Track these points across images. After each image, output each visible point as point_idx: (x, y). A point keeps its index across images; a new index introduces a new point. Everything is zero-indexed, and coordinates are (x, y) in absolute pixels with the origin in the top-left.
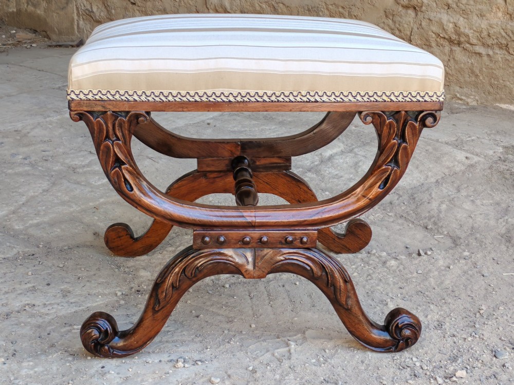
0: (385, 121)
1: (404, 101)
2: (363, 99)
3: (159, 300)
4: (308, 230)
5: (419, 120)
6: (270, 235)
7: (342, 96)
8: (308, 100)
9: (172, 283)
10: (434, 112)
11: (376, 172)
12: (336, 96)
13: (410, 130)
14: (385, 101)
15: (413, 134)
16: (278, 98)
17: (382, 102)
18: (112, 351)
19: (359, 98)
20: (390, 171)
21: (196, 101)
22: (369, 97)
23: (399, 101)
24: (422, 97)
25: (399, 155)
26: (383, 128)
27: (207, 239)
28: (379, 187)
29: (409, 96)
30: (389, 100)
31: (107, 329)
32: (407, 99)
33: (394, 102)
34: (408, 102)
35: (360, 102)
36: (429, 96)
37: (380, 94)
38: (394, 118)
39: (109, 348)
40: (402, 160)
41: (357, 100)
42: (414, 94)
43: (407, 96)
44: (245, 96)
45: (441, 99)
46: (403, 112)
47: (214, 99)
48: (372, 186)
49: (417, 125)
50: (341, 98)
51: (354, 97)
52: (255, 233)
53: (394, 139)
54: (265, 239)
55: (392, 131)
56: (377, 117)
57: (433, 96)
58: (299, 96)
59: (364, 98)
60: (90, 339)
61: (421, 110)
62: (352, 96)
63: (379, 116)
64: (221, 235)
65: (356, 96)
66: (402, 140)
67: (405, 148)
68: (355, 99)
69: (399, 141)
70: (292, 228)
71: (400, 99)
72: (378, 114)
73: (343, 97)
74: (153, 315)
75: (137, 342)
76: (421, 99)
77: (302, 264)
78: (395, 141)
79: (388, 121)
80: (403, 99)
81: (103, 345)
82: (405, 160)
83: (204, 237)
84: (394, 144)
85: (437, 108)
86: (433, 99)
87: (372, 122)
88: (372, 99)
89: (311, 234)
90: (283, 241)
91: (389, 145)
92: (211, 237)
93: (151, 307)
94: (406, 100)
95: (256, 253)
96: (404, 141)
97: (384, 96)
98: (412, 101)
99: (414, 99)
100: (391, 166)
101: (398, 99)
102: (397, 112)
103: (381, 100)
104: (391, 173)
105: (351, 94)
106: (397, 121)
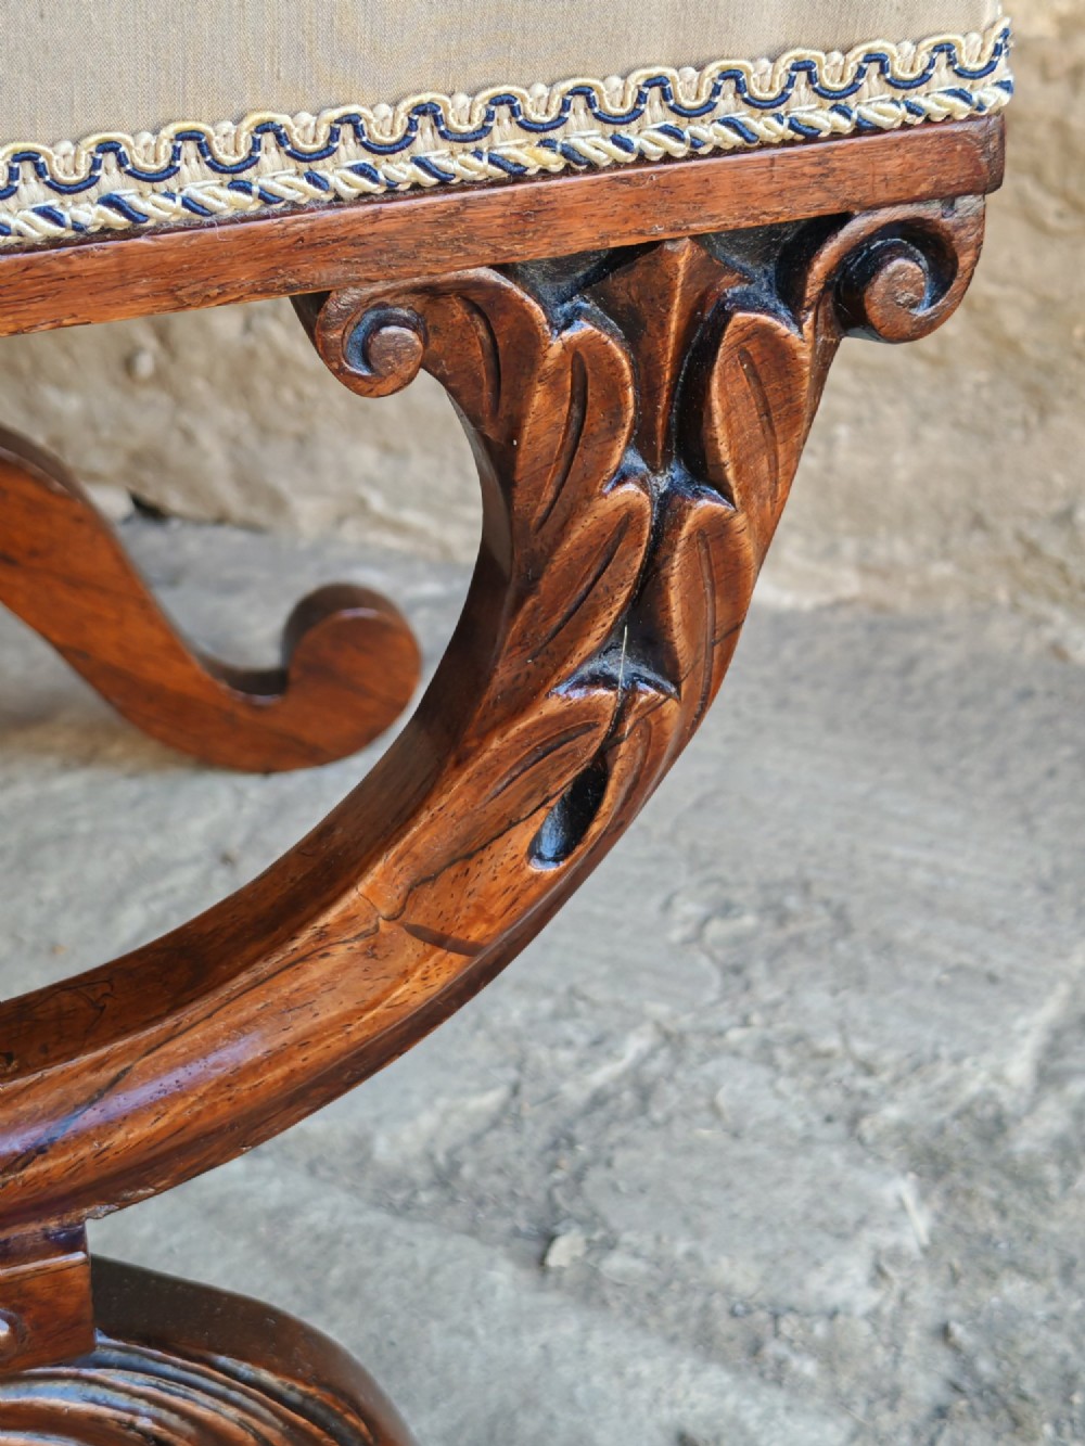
0: (529, 341)
1: (680, 149)
2: (313, 179)
5: (812, 291)
7: (112, 180)
10: (932, 211)
11: (496, 744)
12: (58, 187)
13: (742, 385)
14: (518, 175)
15: (766, 411)
17: (495, 183)
19: (277, 174)
20: (605, 727)
22: (366, 159)
23: (642, 159)
24: (836, 99)
25: (674, 580)
26: (521, 398)
28: (533, 852)
29: (727, 104)
30: (555, 162)
32: (709, 132)
33: (593, 167)
34: (718, 152)
35: (296, 208)
36: (895, 83)
37: (461, 111)
38: (609, 305)
40: (691, 626)
41: (266, 198)
42: (764, 78)
43: (709, 107)
45: (990, 95)
46: (683, 256)
48: (469, 851)
49: (799, 336)
50: (111, 202)
51: (234, 175)
53: (623, 478)
55: (597, 416)
56: (458, 312)
57: (924, 78)
59: (322, 168)
61: (832, 207)
62: (216, 166)
63: (474, 308)
65: (251, 161)
66: (676, 472)
67: (716, 533)
68: (245, 188)
69: (662, 483)
71: (647, 137)
72: (467, 292)
73: (129, 192)
76: (825, 119)
78: (630, 488)
79: (556, 346)
80: (675, 134)
82: (714, 611)
84: (627, 521)
85: (956, 173)
86: (927, 104)
87: (428, 364)
88: (401, 170)
89: (36, 1284)
91: (578, 533)
94: (695, 143)
96: (703, 470)
97: (503, 127)
98: (752, 142)
99: (766, 126)
100: (608, 681)
101: (625, 145)
102: (621, 258)
103: (480, 168)
104: (612, 740)
105: (204, 149)
106: (634, 326)
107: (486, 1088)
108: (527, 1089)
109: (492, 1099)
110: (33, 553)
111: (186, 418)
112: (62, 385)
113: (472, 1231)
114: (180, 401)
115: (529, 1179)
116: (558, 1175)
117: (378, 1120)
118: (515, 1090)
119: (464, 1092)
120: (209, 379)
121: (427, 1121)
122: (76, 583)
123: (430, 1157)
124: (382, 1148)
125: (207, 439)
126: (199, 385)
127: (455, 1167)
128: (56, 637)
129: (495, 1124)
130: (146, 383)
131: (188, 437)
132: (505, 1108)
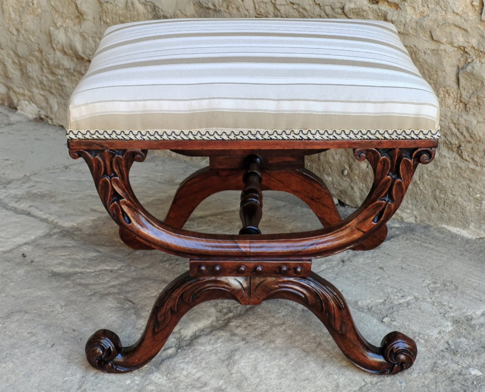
0: (378, 157)
1: (398, 138)
2: (356, 137)
3: (158, 322)
4: (302, 260)
5: (413, 156)
6: (265, 265)
7: (334, 134)
8: (301, 138)
9: (171, 308)
10: (429, 149)
11: (370, 206)
12: (329, 134)
13: (404, 166)
14: (378, 139)
15: (407, 170)
16: (271, 136)
17: (376, 139)
18: (115, 367)
19: (352, 136)
20: (384, 206)
21: (190, 140)
22: (362, 135)
23: (393, 139)
24: (417, 135)
25: (394, 188)
26: (377, 164)
27: (203, 268)
28: (373, 220)
29: (403, 134)
30: (383, 138)
31: (110, 347)
32: (401, 137)
33: (387, 139)
34: (402, 139)
35: (353, 139)
36: (424, 134)
37: (373, 132)
38: (389, 155)
39: (112, 365)
40: (396, 195)
41: (350, 138)
42: (408, 132)
43: (401, 134)
44: (239, 135)
45: (436, 137)
46: (397, 150)
47: (208, 138)
48: (365, 219)
49: (411, 161)
50: (334, 136)
51: (347, 135)
52: (250, 263)
53: (388, 175)
54: (260, 268)
55: (386, 168)
56: (371, 153)
57: (427, 134)
58: (292, 134)
59: (357, 136)
60: (95, 356)
61: (416, 147)
62: (346, 134)
63: (372, 153)
64: (217, 265)
65: (349, 134)
66: (396, 176)
67: (399, 184)
68: (348, 137)
69: (394, 177)
70: (287, 259)
71: (394, 136)
72: (372, 151)
73: (336, 136)
74: (153, 336)
75: (139, 360)
76: (415, 137)
77: (296, 292)
78: (389, 176)
79: (381, 158)
80: (397, 137)
81: (107, 363)
82: (400, 194)
83: (200, 265)
84: (389, 180)
85: (431, 145)
86: (428, 137)
87: (366, 158)
88: (365, 137)
89: (304, 264)
90: (278, 271)
91: (382, 181)
92: (207, 266)
93: (151, 328)
94: (399, 138)
95: (252, 281)
96: (399, 177)
97: (377, 134)
98: (406, 139)
99: (408, 137)
100: (385, 200)
101: (391, 137)
102: (391, 150)
103: (374, 138)
104: (384, 208)
105: (345, 132)
106: (392, 158)
107: (380, 299)
108: (388, 300)
109: (381, 301)
110: (317, 199)
111: (352, 184)
112: (328, 175)
113: (372, 316)
114: (352, 180)
115: (384, 312)
116: (389, 312)
117: (360, 300)
118: (385, 300)
119: (376, 299)
120: (358, 177)
121: (369, 301)
122: (324, 205)
123: (368, 306)
124: (360, 303)
125: (356, 189)
126: (356, 178)
127: (371, 308)
128: (318, 215)
129: (381, 304)
130: (345, 176)
131: (352, 188)
132: (383, 302)
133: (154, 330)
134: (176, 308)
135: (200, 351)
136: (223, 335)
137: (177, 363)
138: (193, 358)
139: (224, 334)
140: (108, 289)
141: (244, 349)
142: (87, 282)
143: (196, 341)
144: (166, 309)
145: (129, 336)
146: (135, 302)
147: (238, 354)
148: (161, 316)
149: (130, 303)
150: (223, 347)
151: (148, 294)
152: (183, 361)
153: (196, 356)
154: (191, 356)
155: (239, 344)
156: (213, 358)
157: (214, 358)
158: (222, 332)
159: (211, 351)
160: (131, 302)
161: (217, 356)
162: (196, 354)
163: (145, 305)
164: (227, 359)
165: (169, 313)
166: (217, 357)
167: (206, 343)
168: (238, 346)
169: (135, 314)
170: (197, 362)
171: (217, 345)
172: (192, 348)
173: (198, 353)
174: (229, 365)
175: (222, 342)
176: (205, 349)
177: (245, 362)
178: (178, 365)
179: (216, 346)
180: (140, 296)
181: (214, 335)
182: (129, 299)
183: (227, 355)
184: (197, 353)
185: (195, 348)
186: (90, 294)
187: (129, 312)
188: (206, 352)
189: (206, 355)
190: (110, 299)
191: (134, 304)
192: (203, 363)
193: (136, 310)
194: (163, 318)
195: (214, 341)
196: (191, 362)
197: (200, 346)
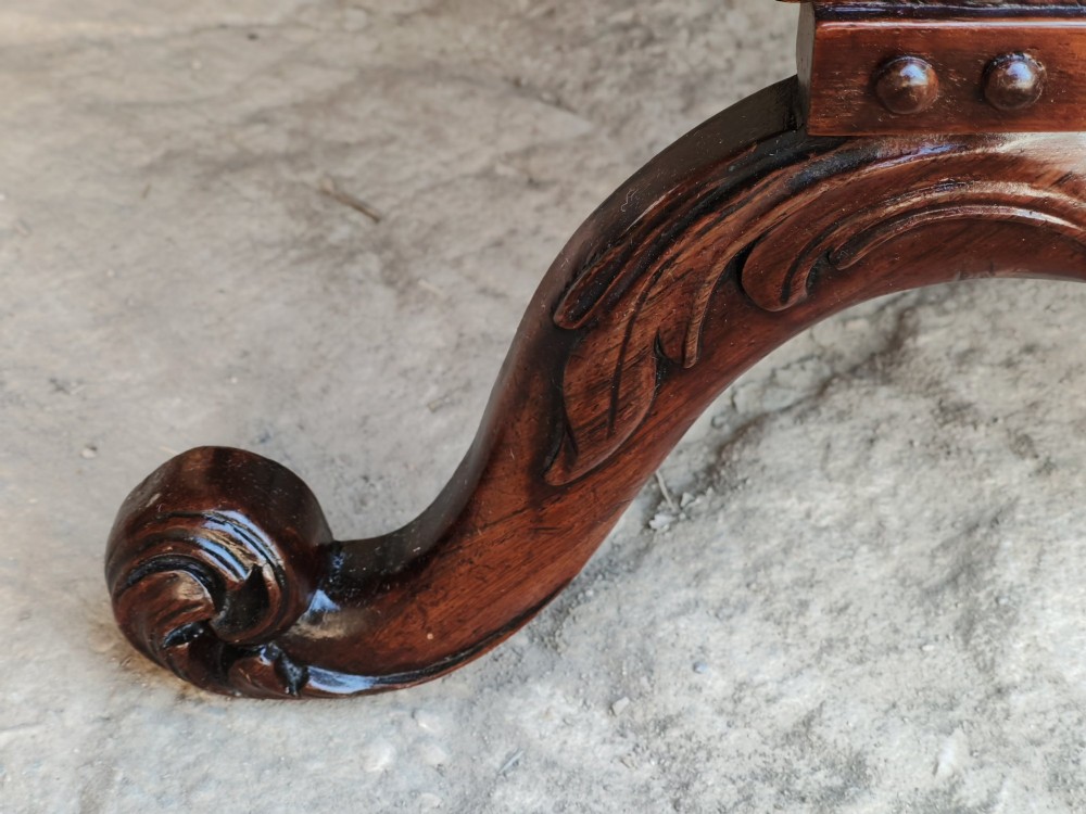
3: (568, 429)
9: (657, 340)
18: (294, 672)
27: (917, 74)
31: (257, 571)
39: (278, 662)
60: (167, 619)
64: (1017, 45)
74: (535, 503)
75: (442, 635)
81: (244, 653)
133: (537, 471)
134: (693, 348)
135: (782, 525)
136: (892, 417)
137: (661, 612)
138: (746, 572)
139: (897, 406)
140: (239, 136)
141: (1041, 512)
142: (131, 96)
143: (748, 453)
144: (623, 353)
145: (365, 418)
146: (381, 206)
147: (1015, 552)
148: (591, 391)
149: (356, 216)
150: (909, 499)
151: (445, 164)
152: (691, 594)
153: (764, 564)
154: (738, 563)
155: (999, 479)
156: (869, 572)
157: (875, 575)
158: (884, 391)
159: (846, 525)
160: (360, 207)
161: (886, 557)
162: (762, 549)
163: (438, 227)
164: (953, 580)
165: (646, 370)
166: (886, 568)
167: (806, 468)
168: (998, 492)
169: (390, 283)
170: (781, 604)
171: (870, 482)
172: (734, 506)
173: (774, 542)
174: (971, 623)
175: (897, 462)
176: (808, 515)
177: (1068, 609)
178: (668, 626)
179: (872, 490)
180: (407, 172)
181: (841, 416)
182: (347, 188)
183: (945, 546)
184: (766, 538)
185: (750, 503)
186: (146, 159)
187: (354, 270)
188: (819, 531)
189: (822, 557)
190: (251, 191)
191: (376, 220)
192: (815, 612)
193: (389, 255)
194: (605, 403)
195: (850, 459)
196: (743, 607)
197: (775, 494)
